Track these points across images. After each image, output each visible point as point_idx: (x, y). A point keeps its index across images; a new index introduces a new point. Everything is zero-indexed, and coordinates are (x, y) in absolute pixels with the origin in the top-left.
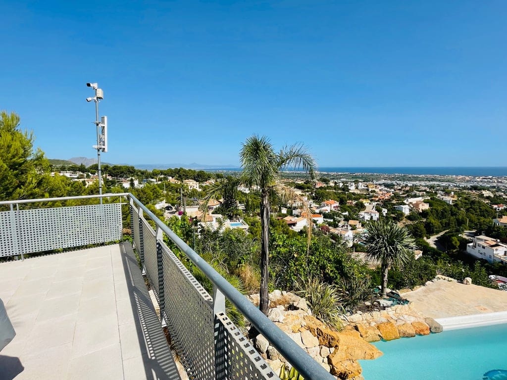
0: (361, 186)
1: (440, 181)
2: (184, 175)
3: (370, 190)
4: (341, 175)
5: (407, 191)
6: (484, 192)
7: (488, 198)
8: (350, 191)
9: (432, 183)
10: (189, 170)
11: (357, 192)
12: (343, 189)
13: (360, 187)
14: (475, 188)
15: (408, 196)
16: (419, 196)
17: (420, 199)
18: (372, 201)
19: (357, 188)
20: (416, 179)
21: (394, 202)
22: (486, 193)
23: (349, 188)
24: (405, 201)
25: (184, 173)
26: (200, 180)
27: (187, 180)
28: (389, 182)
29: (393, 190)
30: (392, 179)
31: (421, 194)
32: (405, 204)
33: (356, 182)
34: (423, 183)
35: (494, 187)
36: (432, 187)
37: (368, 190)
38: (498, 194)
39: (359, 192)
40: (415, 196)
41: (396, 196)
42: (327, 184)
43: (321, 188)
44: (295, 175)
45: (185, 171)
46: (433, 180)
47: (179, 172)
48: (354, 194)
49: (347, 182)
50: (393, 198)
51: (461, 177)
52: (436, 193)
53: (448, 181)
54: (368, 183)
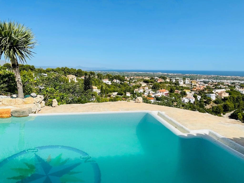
0: (187, 81)
1: (240, 80)
2: (67, 72)
3: (193, 84)
4: (176, 75)
5: (216, 85)
8: (180, 85)
9: (235, 81)
10: (72, 69)
11: (184, 86)
12: (175, 84)
13: (186, 83)
15: (216, 88)
16: (223, 88)
17: (224, 90)
18: (192, 91)
19: (184, 83)
20: (225, 79)
21: (206, 91)
23: (179, 83)
24: (214, 91)
25: (67, 71)
26: (78, 75)
27: (69, 75)
28: (207, 80)
29: (207, 85)
30: (208, 78)
31: (224, 87)
32: (213, 93)
33: (184, 79)
34: (229, 81)
36: (233, 83)
37: (192, 84)
39: (185, 86)
40: (221, 88)
41: (208, 88)
42: (165, 80)
43: (161, 83)
44: (146, 75)
45: (68, 69)
46: (236, 79)
47: (64, 70)
48: (182, 87)
49: (178, 80)
50: (205, 89)
52: (235, 87)
54: (192, 80)
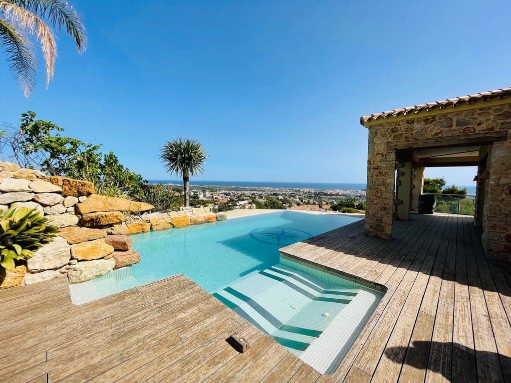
0: (208, 194)
1: (257, 191)
3: (214, 197)
4: (192, 187)
5: (238, 197)
6: (279, 197)
7: (281, 200)
8: (200, 199)
9: (253, 192)
11: (205, 199)
12: (194, 197)
13: (207, 195)
14: (275, 194)
15: (239, 200)
16: (245, 200)
17: (246, 202)
18: (215, 204)
19: (205, 196)
20: (244, 189)
21: (230, 204)
22: (280, 197)
23: (199, 196)
24: (237, 204)
28: (228, 192)
29: (229, 197)
30: (229, 190)
31: (247, 198)
32: (237, 205)
33: (204, 191)
34: (248, 192)
35: (284, 194)
36: (253, 194)
37: (213, 197)
38: (285, 197)
39: (206, 199)
40: (243, 200)
41: (231, 200)
42: (180, 193)
46: (254, 190)
48: (202, 201)
49: (197, 192)
50: (229, 202)
51: (268, 188)
52: (255, 198)
53: (262, 191)
54: (213, 193)
